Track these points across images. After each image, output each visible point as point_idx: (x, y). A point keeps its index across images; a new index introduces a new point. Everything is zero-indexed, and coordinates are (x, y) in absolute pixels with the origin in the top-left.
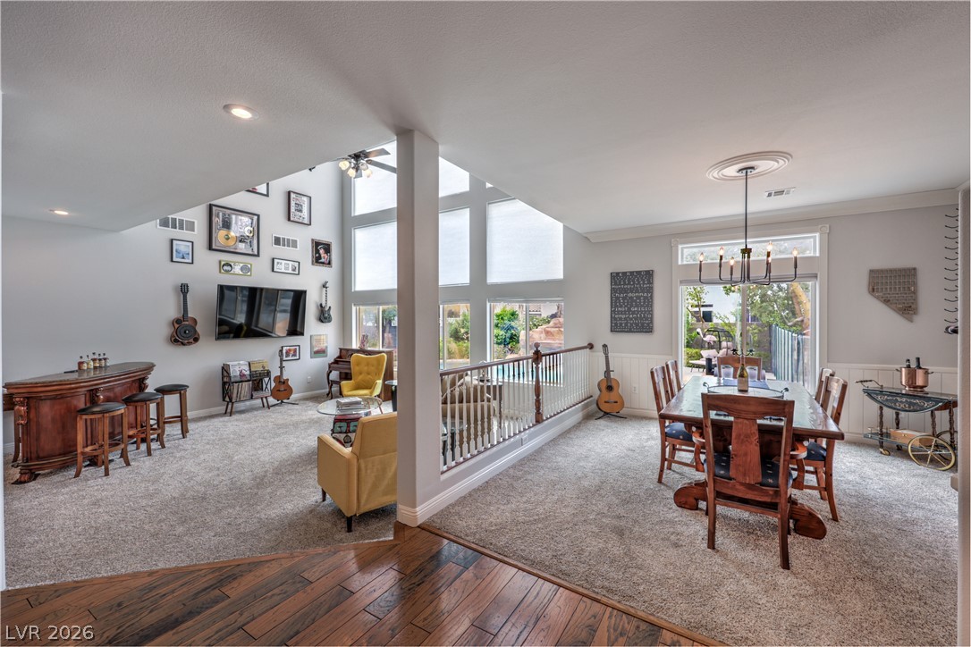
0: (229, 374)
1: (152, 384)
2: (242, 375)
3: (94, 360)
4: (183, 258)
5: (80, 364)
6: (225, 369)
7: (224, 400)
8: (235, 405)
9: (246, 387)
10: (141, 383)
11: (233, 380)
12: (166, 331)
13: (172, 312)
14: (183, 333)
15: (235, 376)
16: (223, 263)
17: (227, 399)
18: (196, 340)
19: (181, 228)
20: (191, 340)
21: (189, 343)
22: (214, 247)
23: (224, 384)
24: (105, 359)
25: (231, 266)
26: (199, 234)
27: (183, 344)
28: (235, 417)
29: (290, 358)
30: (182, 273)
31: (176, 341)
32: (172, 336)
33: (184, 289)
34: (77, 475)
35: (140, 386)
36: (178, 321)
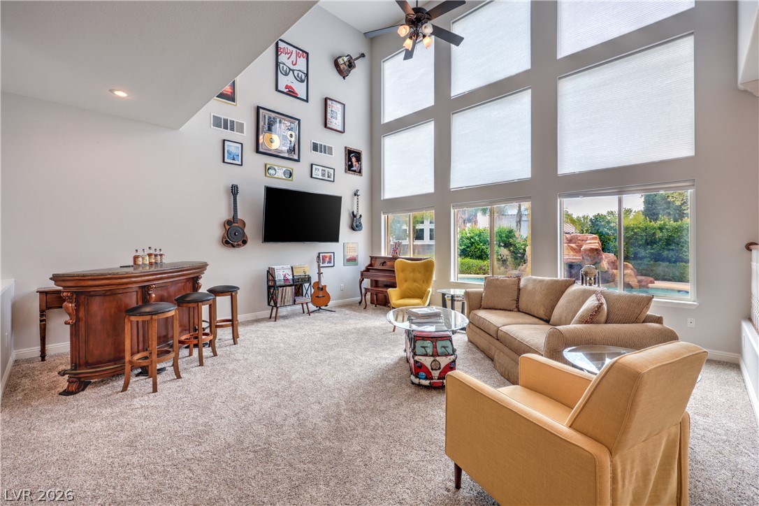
0: (274, 277)
1: (206, 284)
2: (285, 280)
3: (150, 255)
4: (234, 159)
5: (136, 258)
6: (270, 273)
7: (269, 304)
8: (279, 309)
9: (289, 291)
10: (194, 282)
11: (278, 284)
12: (217, 232)
13: (224, 214)
14: (233, 236)
15: (280, 280)
16: (268, 166)
17: (272, 303)
18: (245, 242)
19: (232, 129)
20: (240, 243)
21: (239, 246)
22: (261, 150)
23: (269, 287)
24: (161, 255)
25: (275, 170)
26: (247, 136)
27: (233, 246)
28: (280, 322)
29: (326, 265)
30: (233, 175)
31: (227, 243)
32: (223, 238)
33: (234, 190)
34: (125, 388)
35: (194, 286)
36: (229, 222)
